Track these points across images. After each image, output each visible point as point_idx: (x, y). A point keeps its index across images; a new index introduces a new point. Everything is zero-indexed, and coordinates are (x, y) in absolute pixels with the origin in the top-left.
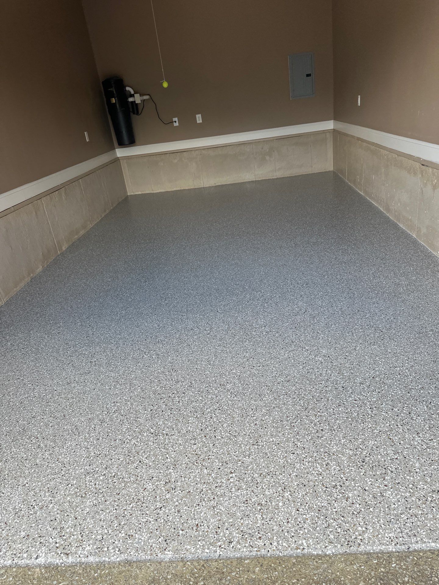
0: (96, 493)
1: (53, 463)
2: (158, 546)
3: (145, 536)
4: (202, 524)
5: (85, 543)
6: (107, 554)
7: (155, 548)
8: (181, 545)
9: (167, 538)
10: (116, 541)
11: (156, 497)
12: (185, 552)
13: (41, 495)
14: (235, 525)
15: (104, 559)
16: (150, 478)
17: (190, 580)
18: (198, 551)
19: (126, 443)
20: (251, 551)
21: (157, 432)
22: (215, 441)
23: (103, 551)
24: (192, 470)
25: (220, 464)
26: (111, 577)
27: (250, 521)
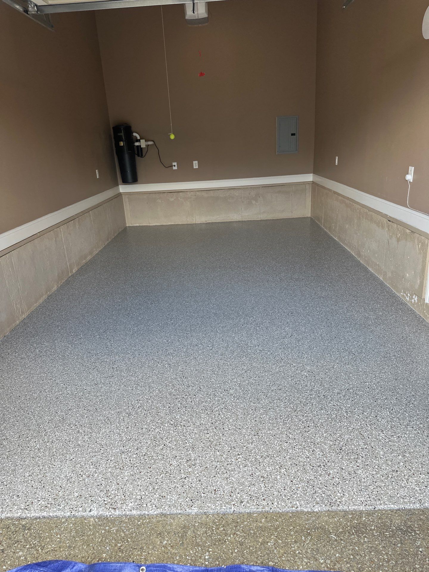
0: (132, 467)
1: (93, 444)
2: (186, 504)
3: (175, 497)
4: (219, 490)
5: (128, 501)
6: (147, 509)
7: (184, 505)
8: (204, 503)
9: (192, 499)
10: (152, 500)
11: (180, 470)
12: (207, 508)
13: (86, 467)
14: (244, 490)
15: (144, 512)
16: (174, 457)
17: (213, 527)
18: (217, 507)
19: (151, 431)
20: (258, 508)
21: (176, 423)
22: (224, 432)
23: (143, 507)
24: (207, 452)
25: (230, 449)
26: (151, 524)
27: (255, 488)
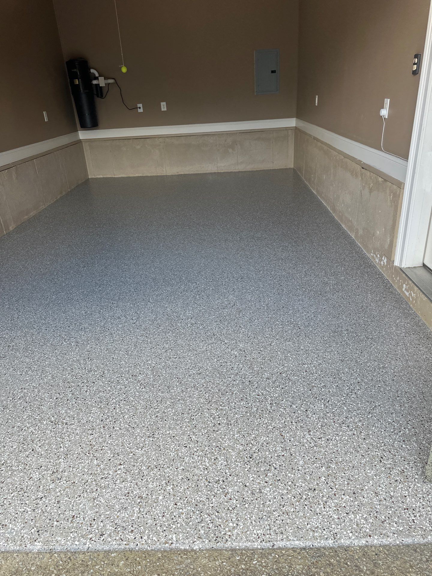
2: (29, 537)
3: (18, 526)
4: (79, 516)
8: (53, 536)
9: (41, 529)
11: (39, 487)
14: (110, 517)
16: (39, 467)
19: (23, 430)
20: (120, 545)
21: (57, 420)
22: (113, 433)
24: (83, 461)
27: (126, 514)
